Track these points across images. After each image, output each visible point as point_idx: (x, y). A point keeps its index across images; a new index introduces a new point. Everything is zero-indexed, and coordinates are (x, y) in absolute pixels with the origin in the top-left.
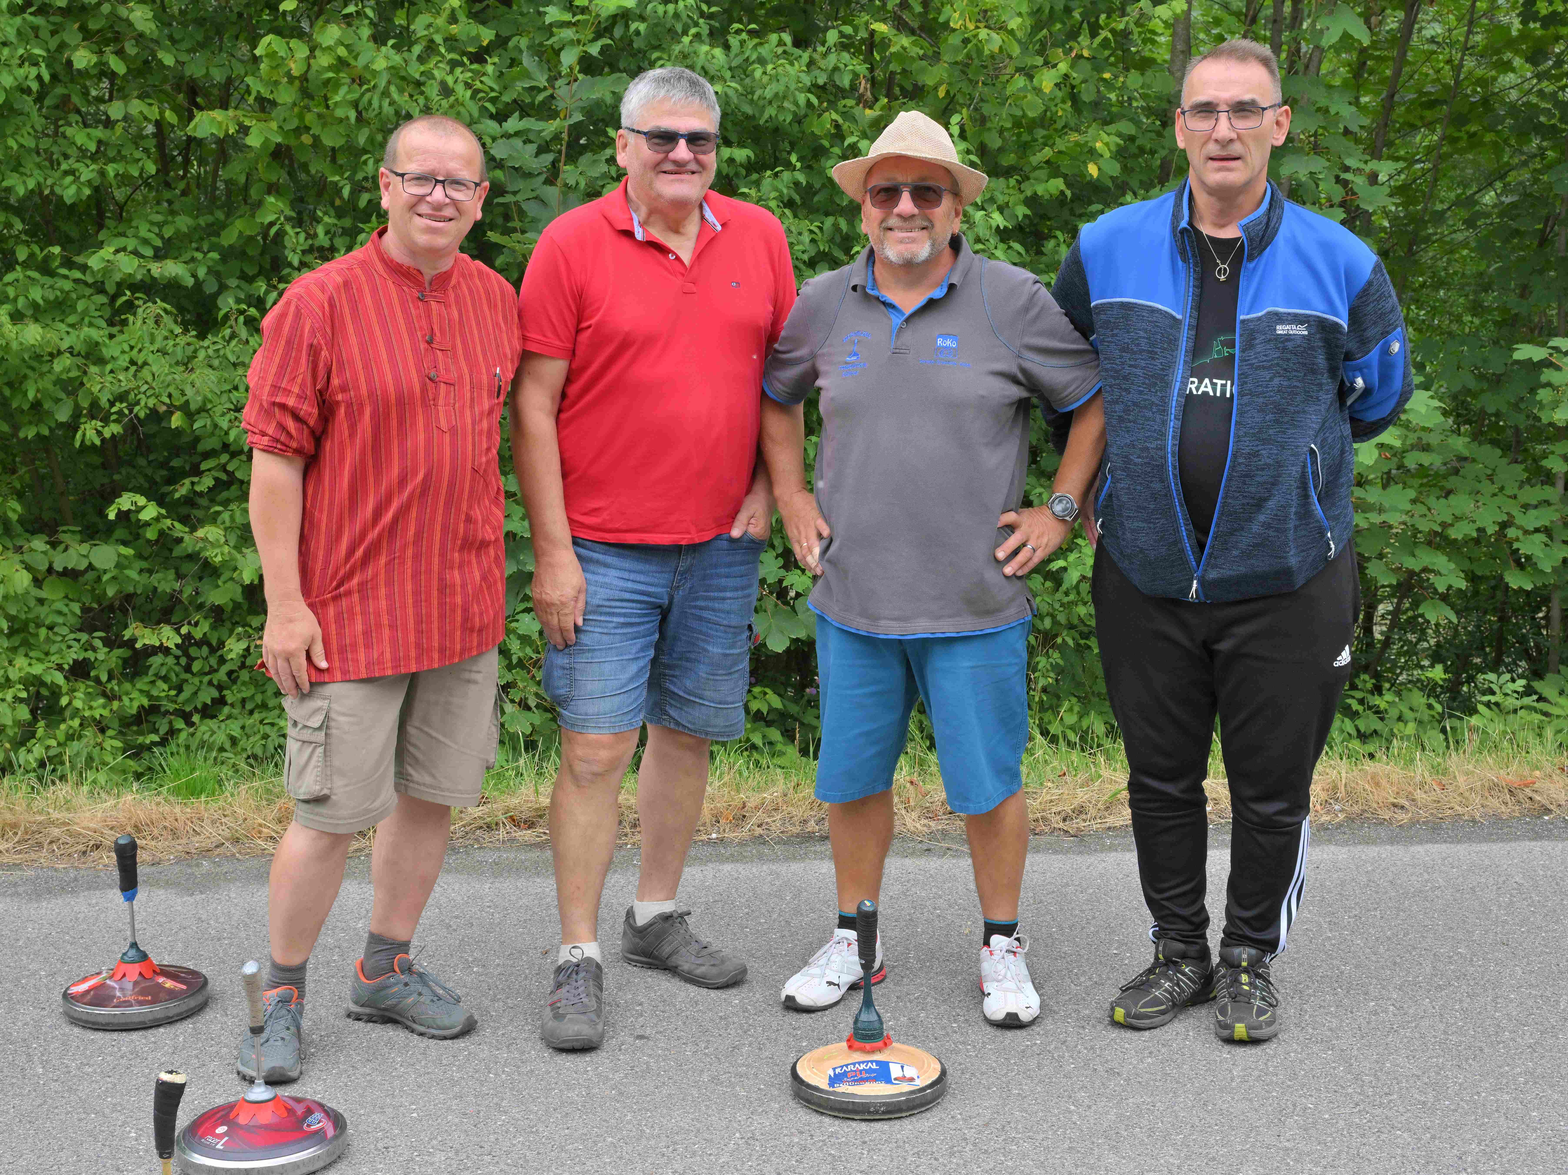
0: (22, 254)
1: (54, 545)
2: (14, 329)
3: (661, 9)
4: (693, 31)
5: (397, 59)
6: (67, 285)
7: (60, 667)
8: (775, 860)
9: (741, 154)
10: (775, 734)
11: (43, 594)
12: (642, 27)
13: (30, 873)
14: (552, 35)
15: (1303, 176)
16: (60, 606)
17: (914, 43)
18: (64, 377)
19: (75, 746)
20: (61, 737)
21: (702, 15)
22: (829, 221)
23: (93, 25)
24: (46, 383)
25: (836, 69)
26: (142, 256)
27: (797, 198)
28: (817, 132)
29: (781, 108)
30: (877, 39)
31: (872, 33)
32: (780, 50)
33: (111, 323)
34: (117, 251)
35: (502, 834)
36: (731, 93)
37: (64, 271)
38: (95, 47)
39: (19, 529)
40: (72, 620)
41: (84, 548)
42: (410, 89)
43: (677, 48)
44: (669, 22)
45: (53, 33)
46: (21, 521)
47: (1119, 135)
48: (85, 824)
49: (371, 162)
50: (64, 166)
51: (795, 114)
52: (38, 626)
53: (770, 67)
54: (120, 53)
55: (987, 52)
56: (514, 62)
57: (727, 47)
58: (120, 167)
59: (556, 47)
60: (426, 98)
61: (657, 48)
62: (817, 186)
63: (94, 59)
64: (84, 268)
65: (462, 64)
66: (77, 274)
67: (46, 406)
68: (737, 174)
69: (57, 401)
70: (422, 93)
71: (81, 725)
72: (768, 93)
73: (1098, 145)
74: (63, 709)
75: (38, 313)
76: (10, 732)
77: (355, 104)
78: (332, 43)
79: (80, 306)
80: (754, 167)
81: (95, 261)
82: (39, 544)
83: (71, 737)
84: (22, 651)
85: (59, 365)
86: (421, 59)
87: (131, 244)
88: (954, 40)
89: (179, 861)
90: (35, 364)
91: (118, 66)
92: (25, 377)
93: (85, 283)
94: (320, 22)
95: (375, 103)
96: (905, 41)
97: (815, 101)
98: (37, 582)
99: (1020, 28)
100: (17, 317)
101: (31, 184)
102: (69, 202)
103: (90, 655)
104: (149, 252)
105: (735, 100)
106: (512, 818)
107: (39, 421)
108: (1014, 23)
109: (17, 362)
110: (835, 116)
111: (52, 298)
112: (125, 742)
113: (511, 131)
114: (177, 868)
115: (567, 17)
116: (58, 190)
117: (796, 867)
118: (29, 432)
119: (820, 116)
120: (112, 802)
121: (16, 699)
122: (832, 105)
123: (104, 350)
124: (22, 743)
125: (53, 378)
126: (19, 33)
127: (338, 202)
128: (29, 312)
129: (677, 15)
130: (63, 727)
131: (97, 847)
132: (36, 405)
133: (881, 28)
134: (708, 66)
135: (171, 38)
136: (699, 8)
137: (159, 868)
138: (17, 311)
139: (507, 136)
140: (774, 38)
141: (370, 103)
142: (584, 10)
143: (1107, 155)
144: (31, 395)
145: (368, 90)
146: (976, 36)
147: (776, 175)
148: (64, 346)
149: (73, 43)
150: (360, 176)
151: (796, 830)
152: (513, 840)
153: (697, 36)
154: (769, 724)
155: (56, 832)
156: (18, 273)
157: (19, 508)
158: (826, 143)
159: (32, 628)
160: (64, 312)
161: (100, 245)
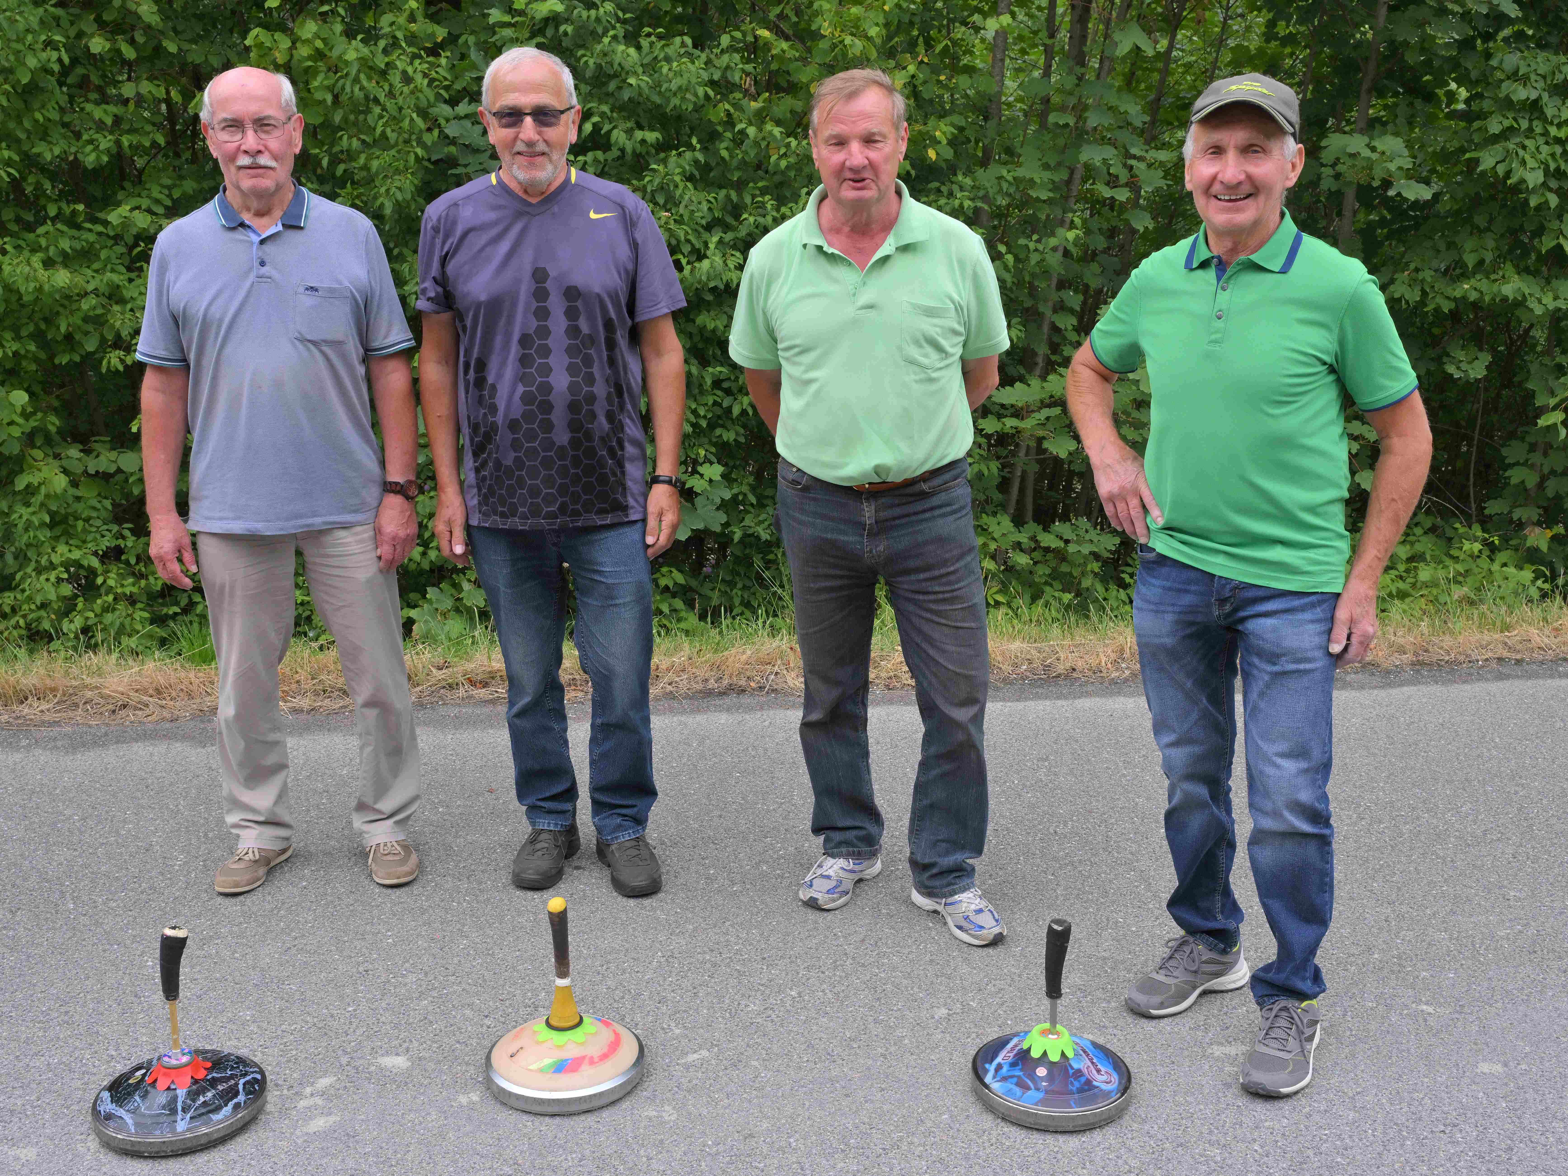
0: (52, 211)
1: (87, 452)
2: (47, 274)
3: (585, 14)
4: (612, 33)
5: (365, 51)
6: (92, 237)
7: (95, 554)
8: (684, 712)
9: (652, 136)
10: (679, 604)
11: (79, 493)
12: (570, 29)
13: (68, 729)
14: (494, 33)
15: (1097, 162)
16: (94, 502)
17: (791, 47)
18: (91, 313)
19: (109, 618)
20: (98, 610)
21: (619, 20)
22: (723, 192)
23: (106, 17)
24: (77, 320)
25: (728, 67)
26: (155, 214)
27: (696, 173)
28: (713, 119)
29: (683, 99)
30: (761, 43)
31: (756, 37)
32: (682, 51)
33: (129, 269)
34: (133, 209)
35: (461, 692)
36: (643, 85)
37: (88, 225)
38: (109, 36)
39: (57, 438)
40: (104, 514)
41: (113, 455)
42: (376, 77)
43: (599, 48)
44: (592, 25)
45: (72, 23)
46: (59, 432)
47: (953, 125)
48: (114, 687)
49: (345, 137)
50: (85, 137)
51: (695, 103)
52: (77, 519)
53: (675, 64)
54: (132, 42)
55: (850, 55)
56: (463, 57)
57: (639, 48)
58: (135, 139)
59: (499, 44)
60: (391, 85)
61: (583, 46)
62: (713, 164)
63: (108, 46)
64: (106, 223)
65: (421, 57)
66: (99, 228)
67: (78, 337)
68: (648, 153)
69: (86, 333)
70: (387, 80)
71: (115, 599)
72: (674, 86)
73: (938, 134)
74: (98, 588)
75: (67, 260)
76: (55, 606)
77: (330, 89)
78: (310, 36)
79: (103, 254)
80: (663, 147)
81: (114, 217)
82: (74, 452)
83: (106, 609)
84: (63, 539)
85: (86, 305)
86: (385, 52)
87: (145, 203)
88: (823, 45)
89: (193, 717)
90: (66, 303)
91: (129, 53)
92: (58, 313)
93: (108, 236)
94: (300, 19)
95: (348, 89)
96: (785, 45)
97: (711, 93)
98: (74, 484)
99: (878, 35)
100: (48, 263)
101: (57, 151)
102: (90, 167)
103: (121, 542)
104: (160, 210)
105: (646, 90)
106: (470, 680)
107: (73, 350)
108: (873, 32)
109: (50, 301)
110: (727, 106)
111: (78, 247)
112: (152, 613)
113: (462, 114)
114: (192, 724)
115: (507, 18)
116: (79, 156)
117: (700, 718)
118: (63, 359)
119: (715, 106)
120: (136, 669)
121: (59, 580)
122: (725, 97)
123: (124, 292)
124: (66, 614)
125: (81, 314)
126: (42, 22)
127: (319, 171)
128: (60, 259)
129: (598, 20)
130: (99, 601)
131: (125, 706)
132: (69, 337)
133: (764, 33)
134: (624, 63)
135: (175, 30)
136: (616, 15)
137: (177, 724)
138: (49, 258)
139: (458, 118)
140: (678, 40)
141: (343, 88)
142: (521, 13)
143: (945, 142)
144: (63, 329)
145: (341, 77)
146: (842, 42)
147: (679, 155)
148: (90, 288)
149: (89, 31)
150: (337, 149)
151: (699, 687)
152: (471, 697)
153: (615, 38)
154: (674, 596)
155: (89, 694)
156: (48, 227)
157: (57, 422)
158: (720, 129)
159: (71, 521)
160: (89, 260)
161: (118, 204)
